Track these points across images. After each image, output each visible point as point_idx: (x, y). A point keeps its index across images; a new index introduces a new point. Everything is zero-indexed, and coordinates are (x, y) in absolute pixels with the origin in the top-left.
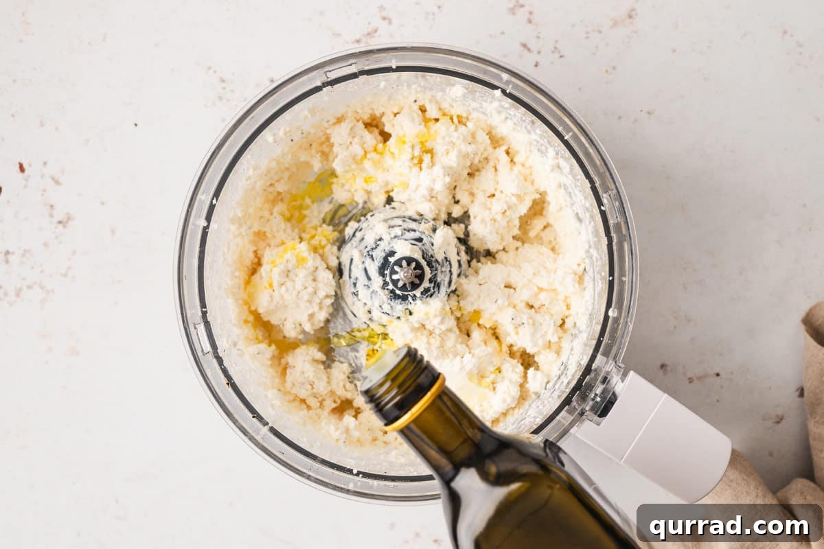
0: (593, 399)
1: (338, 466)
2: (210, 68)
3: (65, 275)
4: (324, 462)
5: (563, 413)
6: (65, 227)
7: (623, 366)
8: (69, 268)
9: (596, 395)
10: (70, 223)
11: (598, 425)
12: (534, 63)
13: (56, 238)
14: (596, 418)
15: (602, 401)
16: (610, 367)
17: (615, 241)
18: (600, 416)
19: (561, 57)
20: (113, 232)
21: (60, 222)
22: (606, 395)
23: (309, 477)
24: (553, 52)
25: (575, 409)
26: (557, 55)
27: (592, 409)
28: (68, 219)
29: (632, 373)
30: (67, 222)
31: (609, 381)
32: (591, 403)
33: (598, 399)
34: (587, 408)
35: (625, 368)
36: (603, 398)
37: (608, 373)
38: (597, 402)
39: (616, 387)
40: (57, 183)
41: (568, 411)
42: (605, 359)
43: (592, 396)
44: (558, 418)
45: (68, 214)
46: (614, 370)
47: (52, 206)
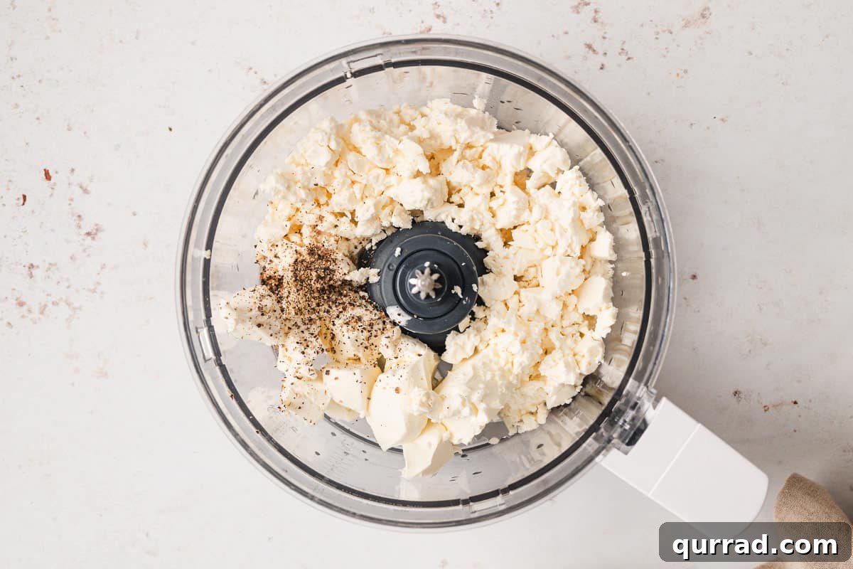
0: (621, 426)
1: (346, 487)
2: (251, 69)
3: (94, 291)
4: (331, 483)
5: (590, 440)
6: (93, 239)
7: (654, 391)
8: (99, 283)
9: (625, 421)
10: (99, 234)
11: (626, 453)
12: (599, 66)
13: (85, 251)
14: (624, 446)
15: (631, 429)
16: (641, 392)
17: (653, 257)
18: (628, 444)
19: (629, 58)
20: (145, 245)
21: (88, 234)
22: (635, 421)
23: (312, 498)
24: (620, 54)
25: (602, 435)
26: (624, 57)
27: (620, 437)
28: (97, 230)
29: (664, 400)
30: (96, 234)
31: (639, 408)
32: (619, 430)
33: (627, 427)
34: (615, 435)
35: (657, 394)
36: (632, 426)
37: (639, 399)
38: (625, 430)
39: (647, 413)
40: (86, 191)
41: (595, 439)
42: (637, 383)
43: (621, 422)
44: (584, 445)
45: (96, 225)
46: (645, 395)
47: (79, 216)
